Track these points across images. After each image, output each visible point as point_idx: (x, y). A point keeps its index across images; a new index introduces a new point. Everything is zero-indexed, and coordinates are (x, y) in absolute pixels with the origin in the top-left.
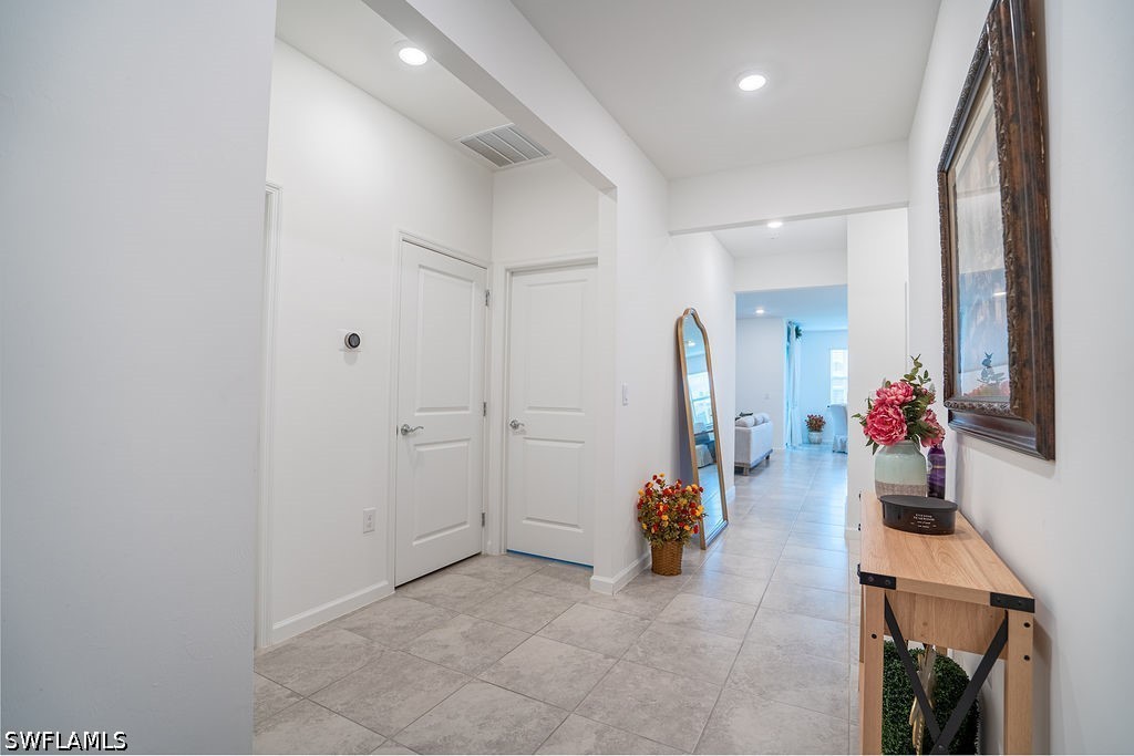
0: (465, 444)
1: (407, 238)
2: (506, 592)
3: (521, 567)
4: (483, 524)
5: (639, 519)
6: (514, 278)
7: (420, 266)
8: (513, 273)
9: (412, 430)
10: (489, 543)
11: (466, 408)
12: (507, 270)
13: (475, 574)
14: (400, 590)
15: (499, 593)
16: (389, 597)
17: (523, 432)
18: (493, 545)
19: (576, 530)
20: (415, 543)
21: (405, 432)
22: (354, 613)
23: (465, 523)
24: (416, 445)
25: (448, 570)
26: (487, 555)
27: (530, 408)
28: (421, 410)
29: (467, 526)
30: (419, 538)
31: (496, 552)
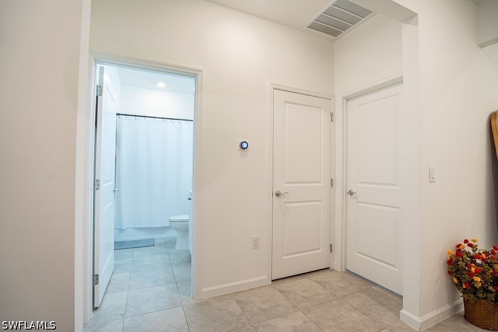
0: (319, 203)
1: (276, 87)
2: (335, 302)
3: (352, 284)
4: (331, 251)
5: (449, 273)
6: (349, 103)
7: (286, 102)
8: (348, 99)
9: (281, 195)
10: (335, 263)
11: (319, 182)
12: (344, 98)
13: (320, 282)
14: (275, 283)
15: (330, 301)
16: (268, 286)
17: (356, 198)
18: (336, 265)
19: (394, 269)
20: (285, 257)
21: (278, 195)
22: (246, 291)
23: (318, 249)
24: (285, 203)
25: (306, 275)
26: (333, 270)
27: (361, 183)
28: (288, 183)
29: (320, 251)
30: (287, 255)
31: (339, 269)
